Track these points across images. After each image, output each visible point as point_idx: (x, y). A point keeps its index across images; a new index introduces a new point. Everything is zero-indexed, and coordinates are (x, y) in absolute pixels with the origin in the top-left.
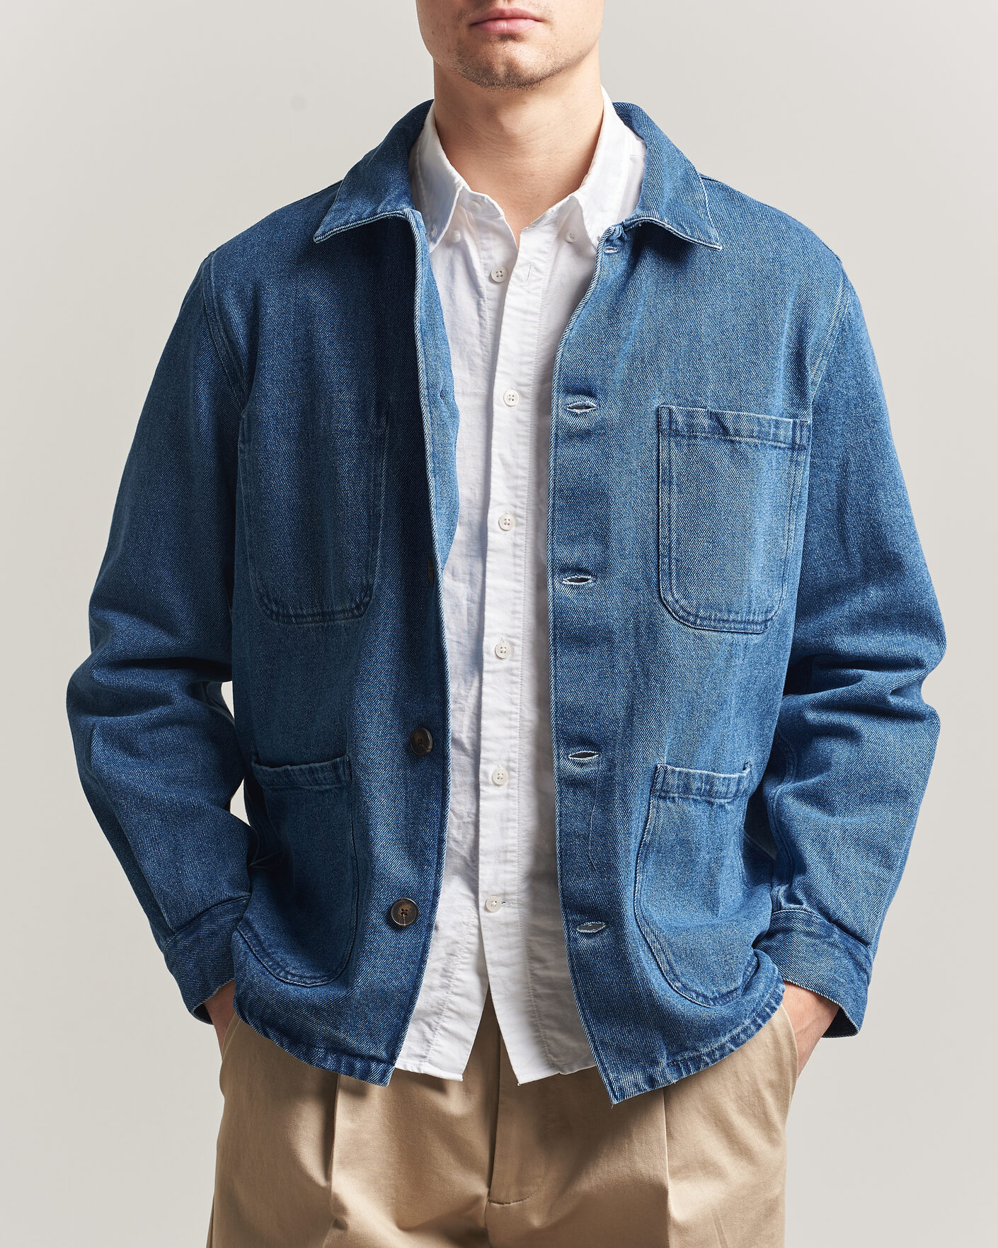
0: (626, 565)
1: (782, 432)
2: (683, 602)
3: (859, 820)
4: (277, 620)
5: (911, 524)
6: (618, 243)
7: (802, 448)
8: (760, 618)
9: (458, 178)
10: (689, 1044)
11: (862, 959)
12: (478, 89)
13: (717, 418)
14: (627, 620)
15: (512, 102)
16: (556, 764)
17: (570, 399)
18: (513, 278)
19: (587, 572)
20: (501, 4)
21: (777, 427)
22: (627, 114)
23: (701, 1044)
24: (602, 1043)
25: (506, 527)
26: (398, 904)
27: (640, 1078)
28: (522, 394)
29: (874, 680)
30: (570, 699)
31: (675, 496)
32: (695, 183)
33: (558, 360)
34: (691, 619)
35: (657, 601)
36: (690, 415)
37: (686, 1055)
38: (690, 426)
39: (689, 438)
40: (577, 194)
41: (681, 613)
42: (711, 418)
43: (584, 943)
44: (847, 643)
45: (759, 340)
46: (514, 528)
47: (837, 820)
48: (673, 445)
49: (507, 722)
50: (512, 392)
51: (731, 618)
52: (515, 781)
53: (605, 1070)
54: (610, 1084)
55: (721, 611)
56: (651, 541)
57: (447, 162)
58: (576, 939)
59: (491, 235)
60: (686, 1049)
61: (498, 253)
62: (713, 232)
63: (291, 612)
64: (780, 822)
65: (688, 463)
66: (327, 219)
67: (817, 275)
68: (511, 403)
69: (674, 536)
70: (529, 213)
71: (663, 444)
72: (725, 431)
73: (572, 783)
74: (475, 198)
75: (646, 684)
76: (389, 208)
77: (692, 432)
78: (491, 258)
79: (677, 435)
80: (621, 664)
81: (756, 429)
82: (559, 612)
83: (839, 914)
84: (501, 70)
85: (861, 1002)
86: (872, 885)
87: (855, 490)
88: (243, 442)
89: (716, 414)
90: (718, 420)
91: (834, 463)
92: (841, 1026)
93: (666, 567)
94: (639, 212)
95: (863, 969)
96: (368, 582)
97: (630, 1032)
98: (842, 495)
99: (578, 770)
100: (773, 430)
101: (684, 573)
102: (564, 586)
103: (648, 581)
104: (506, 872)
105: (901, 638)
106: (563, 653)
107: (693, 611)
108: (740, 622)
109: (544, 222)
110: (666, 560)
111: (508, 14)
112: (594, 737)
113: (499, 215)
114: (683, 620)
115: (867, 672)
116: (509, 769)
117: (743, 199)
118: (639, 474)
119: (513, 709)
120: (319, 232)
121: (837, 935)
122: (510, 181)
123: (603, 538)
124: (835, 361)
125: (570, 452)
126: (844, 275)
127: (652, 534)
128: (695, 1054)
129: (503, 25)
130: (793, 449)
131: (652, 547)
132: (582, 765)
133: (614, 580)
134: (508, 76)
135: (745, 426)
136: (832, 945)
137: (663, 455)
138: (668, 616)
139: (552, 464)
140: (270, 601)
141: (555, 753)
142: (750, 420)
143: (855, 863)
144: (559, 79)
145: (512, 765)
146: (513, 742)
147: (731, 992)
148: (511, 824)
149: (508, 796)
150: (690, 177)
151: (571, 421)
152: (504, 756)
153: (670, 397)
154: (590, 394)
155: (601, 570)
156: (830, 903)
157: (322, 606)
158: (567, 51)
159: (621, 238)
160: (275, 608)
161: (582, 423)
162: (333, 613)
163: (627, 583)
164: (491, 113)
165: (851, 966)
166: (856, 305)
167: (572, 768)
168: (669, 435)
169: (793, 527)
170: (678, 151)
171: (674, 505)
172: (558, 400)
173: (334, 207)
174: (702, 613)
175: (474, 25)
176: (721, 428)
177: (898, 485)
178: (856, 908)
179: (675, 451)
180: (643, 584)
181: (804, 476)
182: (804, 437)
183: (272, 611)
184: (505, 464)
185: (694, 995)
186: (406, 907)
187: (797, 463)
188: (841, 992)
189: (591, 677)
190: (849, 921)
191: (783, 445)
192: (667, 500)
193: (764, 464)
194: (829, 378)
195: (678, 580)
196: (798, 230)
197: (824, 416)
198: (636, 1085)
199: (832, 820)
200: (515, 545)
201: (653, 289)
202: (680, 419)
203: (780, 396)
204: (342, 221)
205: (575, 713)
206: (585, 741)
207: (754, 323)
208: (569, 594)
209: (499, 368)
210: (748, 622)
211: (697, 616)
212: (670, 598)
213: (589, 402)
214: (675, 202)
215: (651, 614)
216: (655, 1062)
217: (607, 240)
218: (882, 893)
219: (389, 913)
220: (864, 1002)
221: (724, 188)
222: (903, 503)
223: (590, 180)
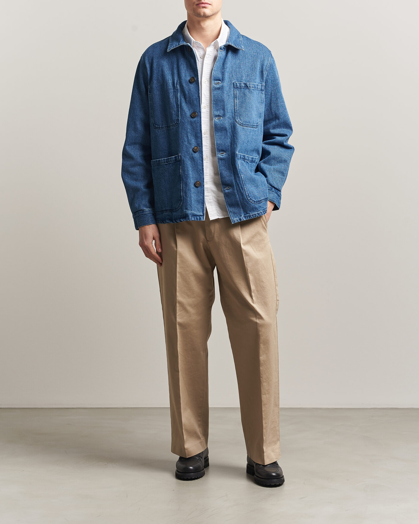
0: (229, 115)
1: (259, 87)
2: (240, 121)
3: (277, 166)
4: (157, 129)
5: (285, 106)
6: (223, 49)
7: (263, 90)
8: (256, 125)
9: (192, 38)
10: (248, 212)
11: (279, 194)
12: (197, 18)
13: (245, 84)
14: (229, 125)
15: (204, 20)
16: (217, 156)
17: (215, 82)
18: (205, 57)
19: (221, 116)
20: (203, 1)
21: (258, 86)
22: (226, 22)
23: (250, 213)
24: (231, 211)
25: (205, 108)
26: (196, 182)
27: (238, 219)
28: (207, 80)
29: (278, 139)
30: (219, 142)
31: (238, 100)
32: (240, 37)
33: (212, 74)
34: (242, 124)
35: (235, 121)
36: (240, 84)
37: (248, 215)
38: (240, 86)
39: (240, 88)
40: (217, 39)
41: (240, 123)
42: (244, 84)
43: (227, 191)
44: (272, 131)
45: (253, 69)
46: (207, 108)
47: (272, 167)
48: (237, 90)
49: (206, 147)
50: (206, 80)
51: (250, 124)
52: (208, 159)
53: (231, 217)
54: (232, 220)
55: (247, 123)
56: (233, 109)
57: (190, 35)
58: (225, 191)
59: (200, 49)
60: (248, 214)
61: (202, 52)
62: (243, 47)
63: (160, 126)
64: (261, 168)
65: (240, 94)
66: (169, 47)
67: (265, 55)
68: (205, 82)
69: (238, 108)
70: (208, 44)
71: (235, 90)
72: (247, 87)
73: (221, 159)
74: (196, 42)
75: (234, 138)
76: (182, 43)
77: (240, 87)
78: (200, 53)
79: (237, 88)
80: (229, 134)
81: (254, 86)
82: (215, 125)
83: (274, 185)
84: (202, 14)
85: (279, 203)
86: (280, 180)
87: (274, 99)
88: (150, 93)
89: (245, 83)
90: (246, 85)
91: (269, 93)
92: (276, 208)
93: (236, 114)
94: (227, 43)
95: (279, 196)
96: (178, 119)
97: (236, 209)
98: (271, 100)
99: (222, 156)
100: (257, 86)
101: (240, 115)
102: (216, 120)
103: (233, 117)
104: (207, 178)
105: (283, 129)
106: (217, 133)
107: (242, 123)
108: (251, 125)
109: (211, 45)
110: (236, 113)
111: (204, 3)
112: (224, 150)
113: (201, 45)
114: (240, 125)
115: (276, 137)
116: (207, 157)
117: (250, 40)
118: (230, 96)
119: (207, 145)
120: (168, 49)
121: (273, 189)
122: (203, 37)
123: (224, 110)
124: (269, 72)
125: (215, 92)
126: (271, 54)
127: (233, 108)
128: (249, 215)
129: (203, 5)
130: (261, 90)
131: (234, 111)
132: (222, 155)
133: (226, 117)
134: (203, 15)
135: (251, 86)
136: (273, 191)
137: (235, 92)
138: (237, 124)
139: (212, 95)
140: (156, 125)
141: (217, 153)
142: (252, 84)
143: (277, 175)
144: (213, 17)
145: (207, 156)
146: (208, 151)
147: (261, 200)
148: (208, 168)
149: (207, 162)
150: (239, 35)
151: (216, 86)
152: (206, 154)
153: (236, 80)
154: (220, 80)
155: (224, 115)
156: (272, 183)
157: (167, 125)
158: (215, 11)
159: (224, 48)
160: (156, 126)
161: (218, 86)
162: (170, 126)
163: (229, 118)
164: (199, 22)
165: (277, 195)
166: (274, 61)
167: (220, 156)
168: (236, 88)
169: (262, 106)
170: (237, 30)
171: (237, 102)
172: (213, 82)
173: (170, 44)
174: (244, 123)
175: (197, 5)
176: (246, 86)
177: (282, 98)
178: (277, 184)
179: (237, 91)
180: (232, 118)
181: (263, 96)
182: (263, 88)
183: (156, 127)
184: (204, 95)
185: (252, 201)
186: (198, 182)
187: (262, 93)
188: (275, 201)
189: (223, 137)
190: (276, 186)
191: (259, 90)
192: (236, 101)
193: (255, 93)
194: (267, 76)
195: (239, 117)
196: (261, 45)
197: (267, 84)
198: (237, 220)
199: (271, 167)
200: (207, 111)
201: (231, 58)
202: (238, 85)
203: (258, 80)
204: (172, 47)
205: (220, 145)
206: (223, 151)
207: (252, 65)
208: (217, 121)
209: (203, 75)
210: (253, 125)
211: (243, 124)
212: (237, 120)
213: (220, 82)
214: (235, 40)
215: (234, 124)
216: (241, 216)
217: (220, 49)
218: (283, 181)
219: (195, 184)
220: (280, 203)
221: (247, 37)
222: (283, 102)
223: (220, 37)
